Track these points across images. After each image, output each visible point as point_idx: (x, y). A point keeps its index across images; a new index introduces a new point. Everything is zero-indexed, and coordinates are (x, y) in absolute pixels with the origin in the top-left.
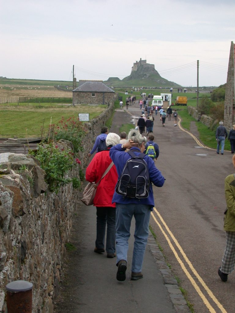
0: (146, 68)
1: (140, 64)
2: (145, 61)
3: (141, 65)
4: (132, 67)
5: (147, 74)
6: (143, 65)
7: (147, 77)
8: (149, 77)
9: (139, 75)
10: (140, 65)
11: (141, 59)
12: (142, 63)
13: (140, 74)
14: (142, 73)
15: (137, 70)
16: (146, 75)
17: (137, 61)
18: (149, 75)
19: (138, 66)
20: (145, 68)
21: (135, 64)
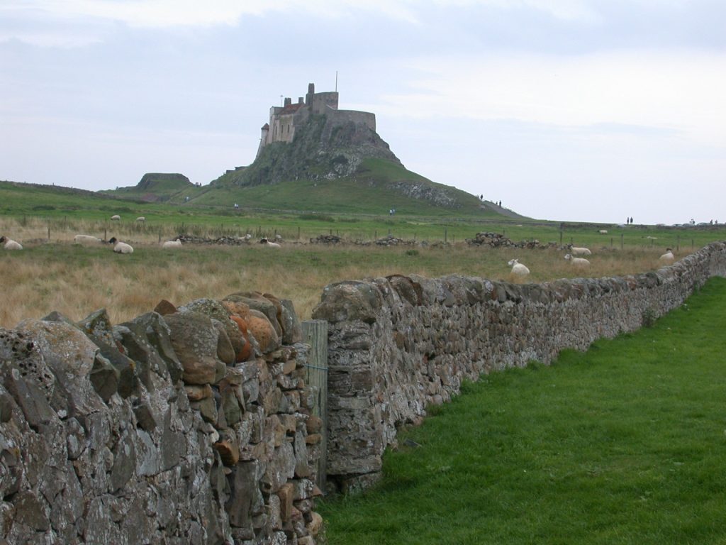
0: (341, 128)
1: (310, 109)
2: (332, 98)
3: (311, 116)
4: (266, 128)
5: (347, 156)
6: (324, 117)
7: (351, 169)
8: (361, 169)
9: (308, 162)
10: (306, 116)
11: (311, 87)
12: (320, 108)
13: (311, 157)
14: (321, 153)
15: (296, 139)
16: (343, 160)
17: (288, 101)
18: (359, 161)
19: (296, 121)
20: (335, 131)
21: (277, 113)
